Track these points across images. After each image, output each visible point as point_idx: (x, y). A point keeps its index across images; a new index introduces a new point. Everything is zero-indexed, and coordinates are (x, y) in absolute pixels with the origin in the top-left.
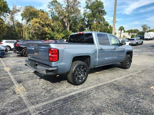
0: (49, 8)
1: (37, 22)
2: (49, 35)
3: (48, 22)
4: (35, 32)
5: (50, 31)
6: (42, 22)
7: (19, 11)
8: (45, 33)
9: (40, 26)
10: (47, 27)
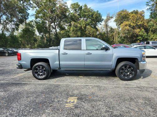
0: (148, 5)
1: (127, 25)
2: (140, 37)
3: (140, 22)
4: (124, 35)
5: (143, 32)
6: (132, 24)
7: (112, 17)
8: (136, 35)
9: (130, 29)
10: (139, 28)
